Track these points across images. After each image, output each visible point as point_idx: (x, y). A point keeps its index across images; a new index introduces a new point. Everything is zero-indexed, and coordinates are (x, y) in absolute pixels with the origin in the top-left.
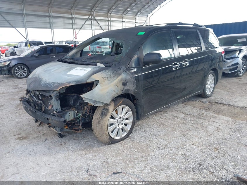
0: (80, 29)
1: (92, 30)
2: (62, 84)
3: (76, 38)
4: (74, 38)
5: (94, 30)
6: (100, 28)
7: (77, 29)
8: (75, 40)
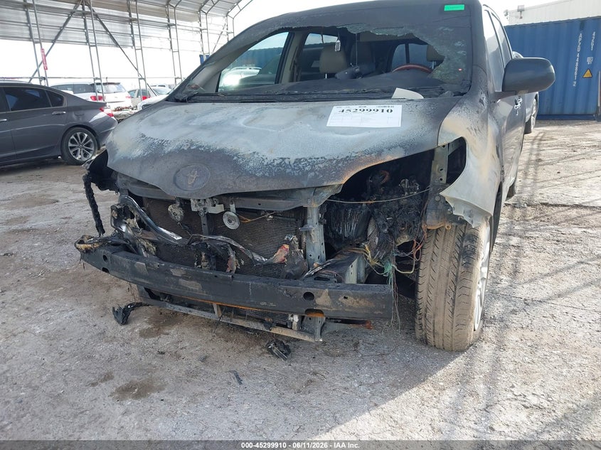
0: (54, 41)
1: (90, 46)
2: (348, 161)
3: (46, 69)
4: (38, 66)
5: (96, 46)
6: (110, 40)
7: (45, 40)
8: (43, 75)
